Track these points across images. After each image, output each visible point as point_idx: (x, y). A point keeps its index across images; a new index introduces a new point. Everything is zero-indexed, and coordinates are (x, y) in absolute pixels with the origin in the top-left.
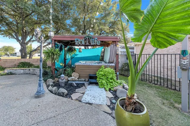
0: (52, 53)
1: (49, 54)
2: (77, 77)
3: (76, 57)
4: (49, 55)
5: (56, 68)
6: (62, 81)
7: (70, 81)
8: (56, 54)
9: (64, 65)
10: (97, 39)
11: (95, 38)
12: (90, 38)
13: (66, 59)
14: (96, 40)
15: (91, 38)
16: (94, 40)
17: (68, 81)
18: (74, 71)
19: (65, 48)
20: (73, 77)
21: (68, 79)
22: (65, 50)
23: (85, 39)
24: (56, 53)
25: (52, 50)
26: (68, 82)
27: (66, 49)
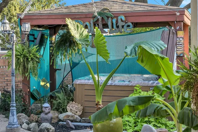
0: (25, 56)
1: (19, 59)
2: (78, 113)
3: (83, 61)
4: (19, 61)
5: (31, 91)
6: (46, 116)
7: (63, 121)
8: (32, 59)
9: (48, 85)
10: (123, 18)
11: (119, 18)
12: (106, 18)
13: (56, 70)
14: (122, 21)
15: (108, 17)
16: (117, 22)
17: (60, 120)
18: (73, 100)
19: (51, 35)
20: (69, 113)
21: (58, 117)
22: (51, 43)
23: (95, 20)
24: (32, 56)
25: (23, 50)
26: (58, 124)
27: (54, 37)
